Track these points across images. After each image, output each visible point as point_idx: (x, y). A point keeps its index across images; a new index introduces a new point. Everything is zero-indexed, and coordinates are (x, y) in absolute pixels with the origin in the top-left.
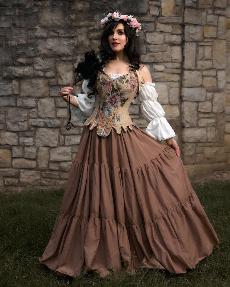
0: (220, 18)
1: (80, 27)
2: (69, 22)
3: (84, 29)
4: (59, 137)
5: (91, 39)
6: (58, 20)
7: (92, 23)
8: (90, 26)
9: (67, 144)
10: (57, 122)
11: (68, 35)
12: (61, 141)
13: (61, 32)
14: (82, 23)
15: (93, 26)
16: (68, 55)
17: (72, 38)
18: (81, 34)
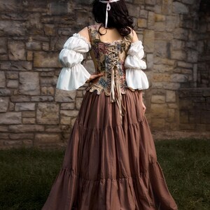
0: (150, 12)
1: (32, 13)
2: (22, 8)
3: (37, 15)
4: (9, 104)
5: (43, 23)
6: (11, 6)
7: (45, 10)
8: (43, 12)
9: (17, 109)
10: (8, 91)
11: (20, 19)
12: (11, 107)
13: (14, 15)
14: (34, 10)
15: (47, 12)
16: (20, 36)
17: (25, 21)
18: (34, 18)
